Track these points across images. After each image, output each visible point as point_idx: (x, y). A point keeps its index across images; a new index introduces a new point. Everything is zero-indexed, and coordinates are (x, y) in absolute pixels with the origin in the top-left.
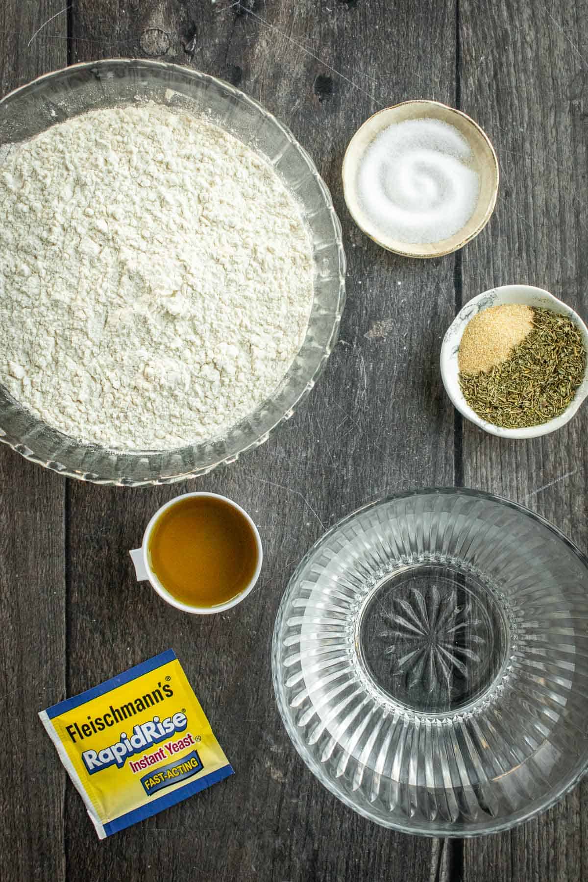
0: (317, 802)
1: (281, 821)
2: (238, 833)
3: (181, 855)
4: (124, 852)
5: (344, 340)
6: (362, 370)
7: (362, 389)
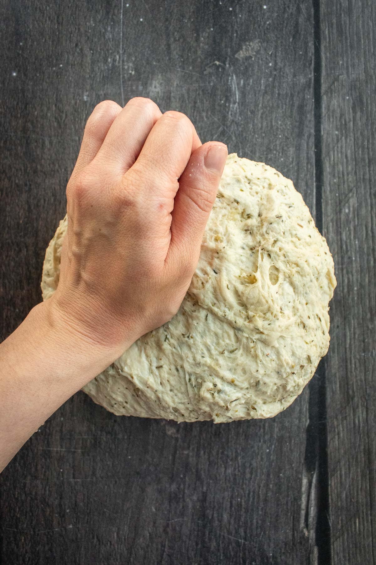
0: (204, 453)
1: (175, 469)
2: (140, 480)
3: (94, 500)
4: (47, 500)
5: (219, 61)
6: (234, 86)
7: (235, 103)
